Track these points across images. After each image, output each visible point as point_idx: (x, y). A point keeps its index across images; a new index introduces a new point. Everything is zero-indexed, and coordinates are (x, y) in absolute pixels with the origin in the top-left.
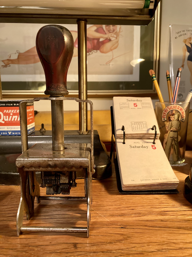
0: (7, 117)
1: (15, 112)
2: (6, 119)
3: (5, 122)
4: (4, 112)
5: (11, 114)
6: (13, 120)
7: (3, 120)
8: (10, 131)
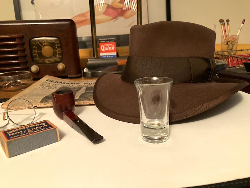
0: (106, 48)
1: (110, 45)
3: (105, 51)
4: (105, 45)
5: (108, 46)
6: (109, 49)
8: (108, 56)
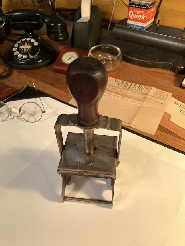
1: (140, 13)
2: (134, 16)
3: (134, 18)
4: (134, 11)
5: (138, 14)
6: (138, 18)
7: (133, 17)
8: (135, 25)
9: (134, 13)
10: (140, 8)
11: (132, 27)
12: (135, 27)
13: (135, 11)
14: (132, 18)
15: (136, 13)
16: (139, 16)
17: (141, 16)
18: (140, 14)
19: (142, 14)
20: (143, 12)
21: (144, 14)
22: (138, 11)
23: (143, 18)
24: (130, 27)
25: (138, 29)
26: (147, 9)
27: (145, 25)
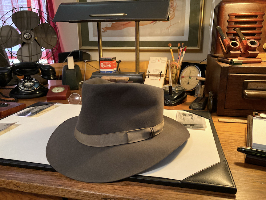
9: (104, 64)
10: (107, 60)
11: (104, 73)
12: (106, 72)
13: (104, 63)
14: (103, 67)
15: (105, 64)
16: (107, 65)
17: (108, 65)
18: (107, 64)
19: (109, 64)
20: (109, 63)
21: (110, 64)
22: (106, 63)
23: (110, 66)
24: (103, 73)
25: (108, 73)
26: (111, 60)
27: (112, 70)
